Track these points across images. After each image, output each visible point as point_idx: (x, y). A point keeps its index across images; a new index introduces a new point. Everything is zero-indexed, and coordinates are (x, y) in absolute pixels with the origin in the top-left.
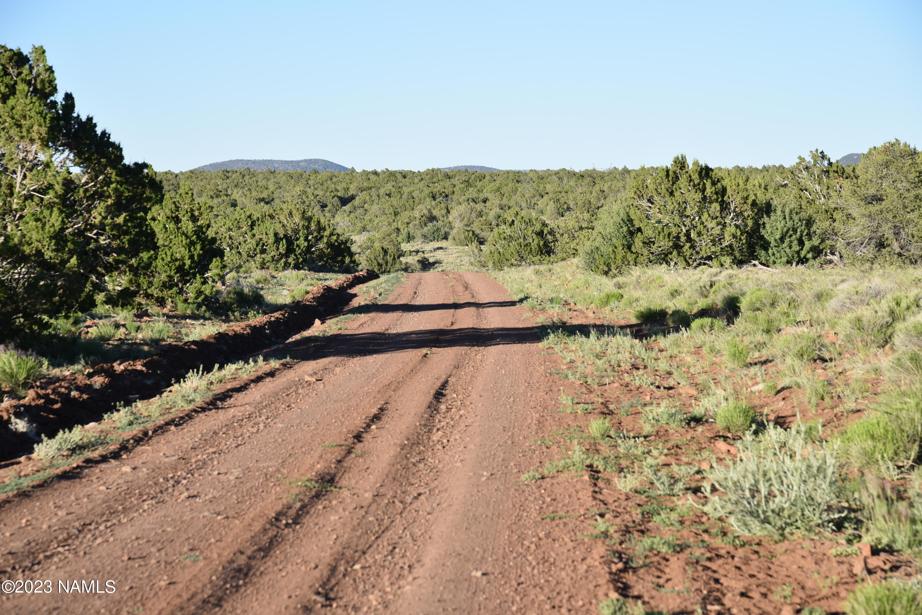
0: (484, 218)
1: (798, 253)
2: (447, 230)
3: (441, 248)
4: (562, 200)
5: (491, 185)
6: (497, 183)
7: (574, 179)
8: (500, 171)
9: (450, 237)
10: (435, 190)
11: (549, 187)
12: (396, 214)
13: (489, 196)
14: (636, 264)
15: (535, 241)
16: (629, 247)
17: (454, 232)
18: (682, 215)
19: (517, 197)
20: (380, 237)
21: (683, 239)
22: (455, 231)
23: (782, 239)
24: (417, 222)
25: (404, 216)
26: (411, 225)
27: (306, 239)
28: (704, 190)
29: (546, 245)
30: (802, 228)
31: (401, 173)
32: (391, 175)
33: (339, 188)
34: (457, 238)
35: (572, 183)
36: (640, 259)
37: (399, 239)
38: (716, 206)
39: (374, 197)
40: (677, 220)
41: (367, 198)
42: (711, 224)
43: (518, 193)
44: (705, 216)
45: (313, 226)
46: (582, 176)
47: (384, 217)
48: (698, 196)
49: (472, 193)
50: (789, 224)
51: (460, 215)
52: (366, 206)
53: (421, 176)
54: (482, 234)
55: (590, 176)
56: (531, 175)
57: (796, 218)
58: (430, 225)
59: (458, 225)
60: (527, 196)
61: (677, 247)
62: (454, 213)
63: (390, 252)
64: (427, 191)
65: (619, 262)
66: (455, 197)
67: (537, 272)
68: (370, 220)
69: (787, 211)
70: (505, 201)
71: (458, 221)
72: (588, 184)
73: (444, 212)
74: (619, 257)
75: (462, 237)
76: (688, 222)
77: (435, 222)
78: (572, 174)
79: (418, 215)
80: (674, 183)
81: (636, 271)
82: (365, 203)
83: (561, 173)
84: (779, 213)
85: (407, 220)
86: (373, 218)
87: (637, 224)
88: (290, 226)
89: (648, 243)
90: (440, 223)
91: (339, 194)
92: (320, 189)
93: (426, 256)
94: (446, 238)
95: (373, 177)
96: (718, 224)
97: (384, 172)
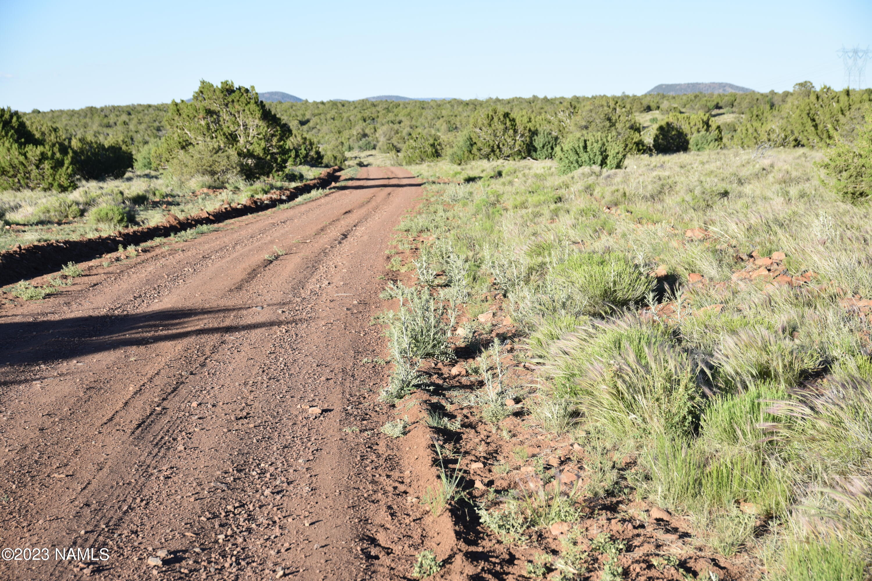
0: (400, 134)
1: (551, 153)
2: (375, 143)
3: (371, 155)
4: (452, 122)
5: (404, 111)
6: (408, 110)
7: (462, 106)
8: (410, 99)
9: (377, 148)
10: (365, 115)
11: (444, 113)
12: (340, 132)
13: (403, 119)
14: (474, 159)
15: (430, 150)
16: (470, 152)
17: (379, 145)
18: (495, 136)
19: (422, 120)
20: (331, 148)
21: (495, 147)
22: (380, 143)
23: (543, 147)
24: (355, 138)
25: (346, 134)
26: (351, 140)
27: (305, 149)
28: (505, 124)
29: (436, 151)
30: (553, 142)
31: (341, 103)
32: (334, 104)
33: (298, 114)
34: (382, 148)
35: (460, 109)
36: (476, 157)
37: (344, 149)
38: (511, 132)
39: (323, 121)
40: (493, 138)
41: (318, 121)
42: (509, 140)
43: (423, 117)
44: (506, 136)
45: (308, 143)
46: (467, 104)
47: (332, 135)
48: (502, 127)
49: (391, 116)
50: (547, 140)
51: (384, 133)
52: (318, 127)
53: (353, 105)
54: (399, 146)
55: (473, 104)
56: (432, 103)
57: (550, 137)
58: (364, 139)
59: (382, 140)
60: (429, 118)
61: (493, 151)
62: (380, 132)
63: (338, 158)
64: (359, 116)
65: (466, 159)
66: (379, 120)
67: (428, 166)
68: (323, 137)
69: (546, 133)
70: (414, 123)
71: (382, 137)
72: (471, 110)
73: (373, 131)
74: (466, 156)
75: (386, 148)
76: (498, 139)
77: (367, 138)
78: (460, 103)
79: (355, 133)
80: (491, 120)
81: (473, 163)
82: (317, 124)
83: (453, 102)
84: (542, 134)
85: (348, 137)
86: (325, 135)
87: (474, 140)
88: (295, 143)
89: (480, 150)
90: (370, 139)
91: (299, 118)
92: (285, 115)
93: (362, 160)
94: (374, 148)
95: (321, 106)
96: (513, 140)
97: (328, 102)
